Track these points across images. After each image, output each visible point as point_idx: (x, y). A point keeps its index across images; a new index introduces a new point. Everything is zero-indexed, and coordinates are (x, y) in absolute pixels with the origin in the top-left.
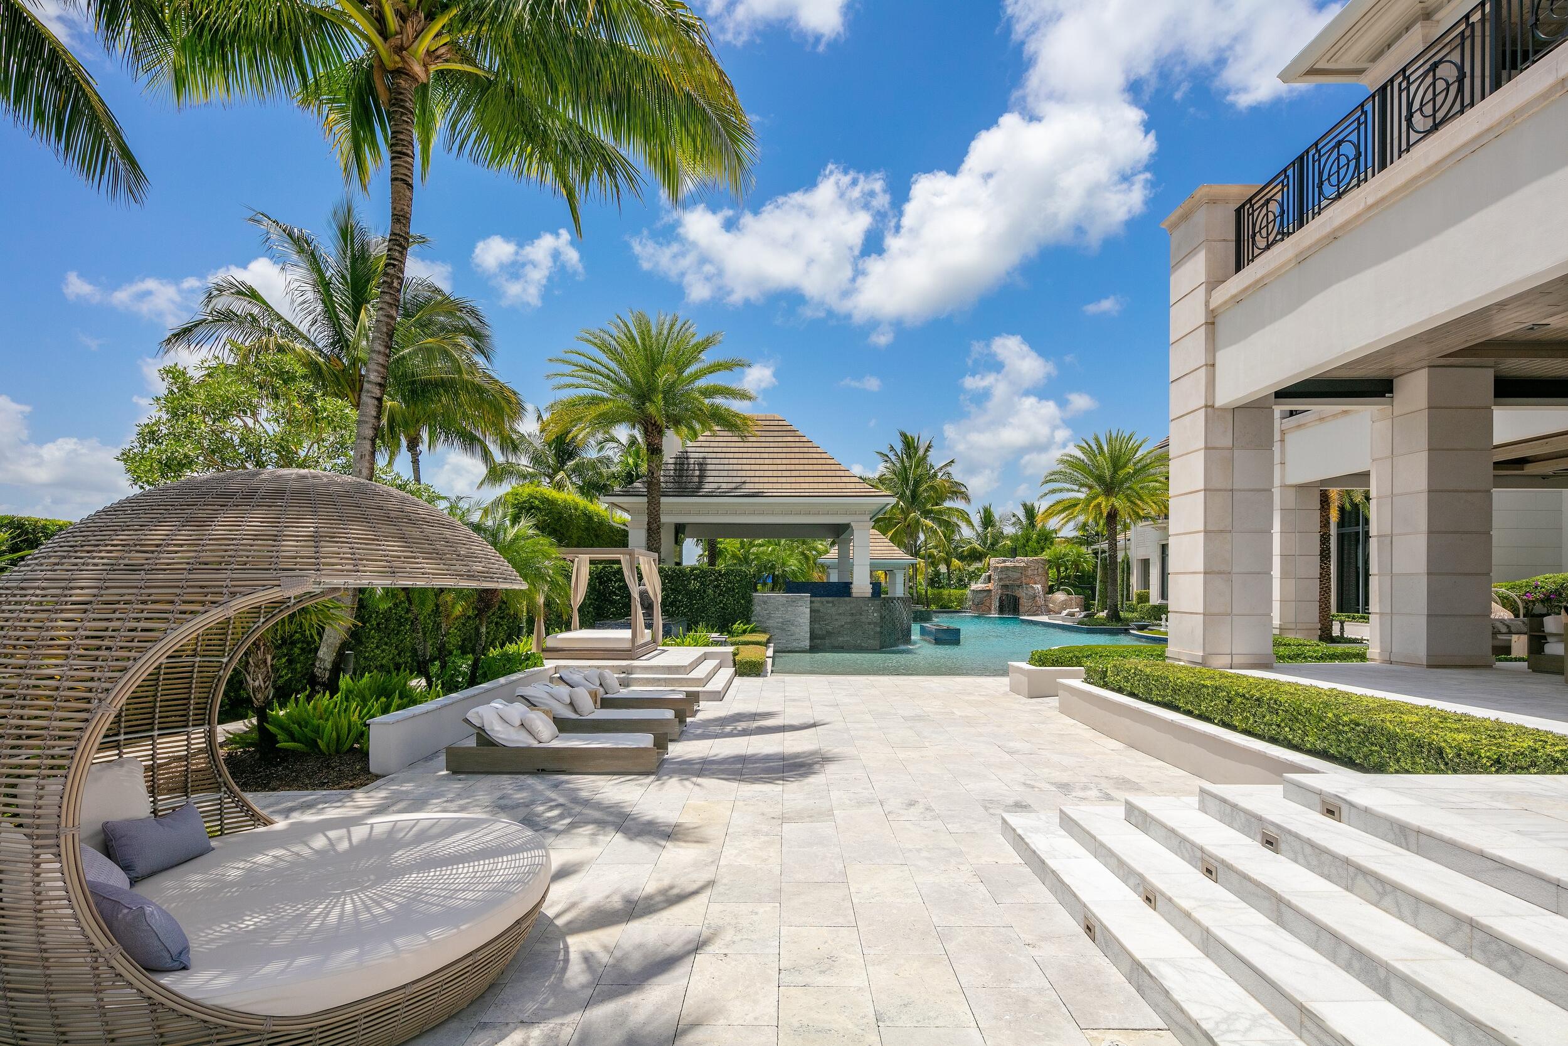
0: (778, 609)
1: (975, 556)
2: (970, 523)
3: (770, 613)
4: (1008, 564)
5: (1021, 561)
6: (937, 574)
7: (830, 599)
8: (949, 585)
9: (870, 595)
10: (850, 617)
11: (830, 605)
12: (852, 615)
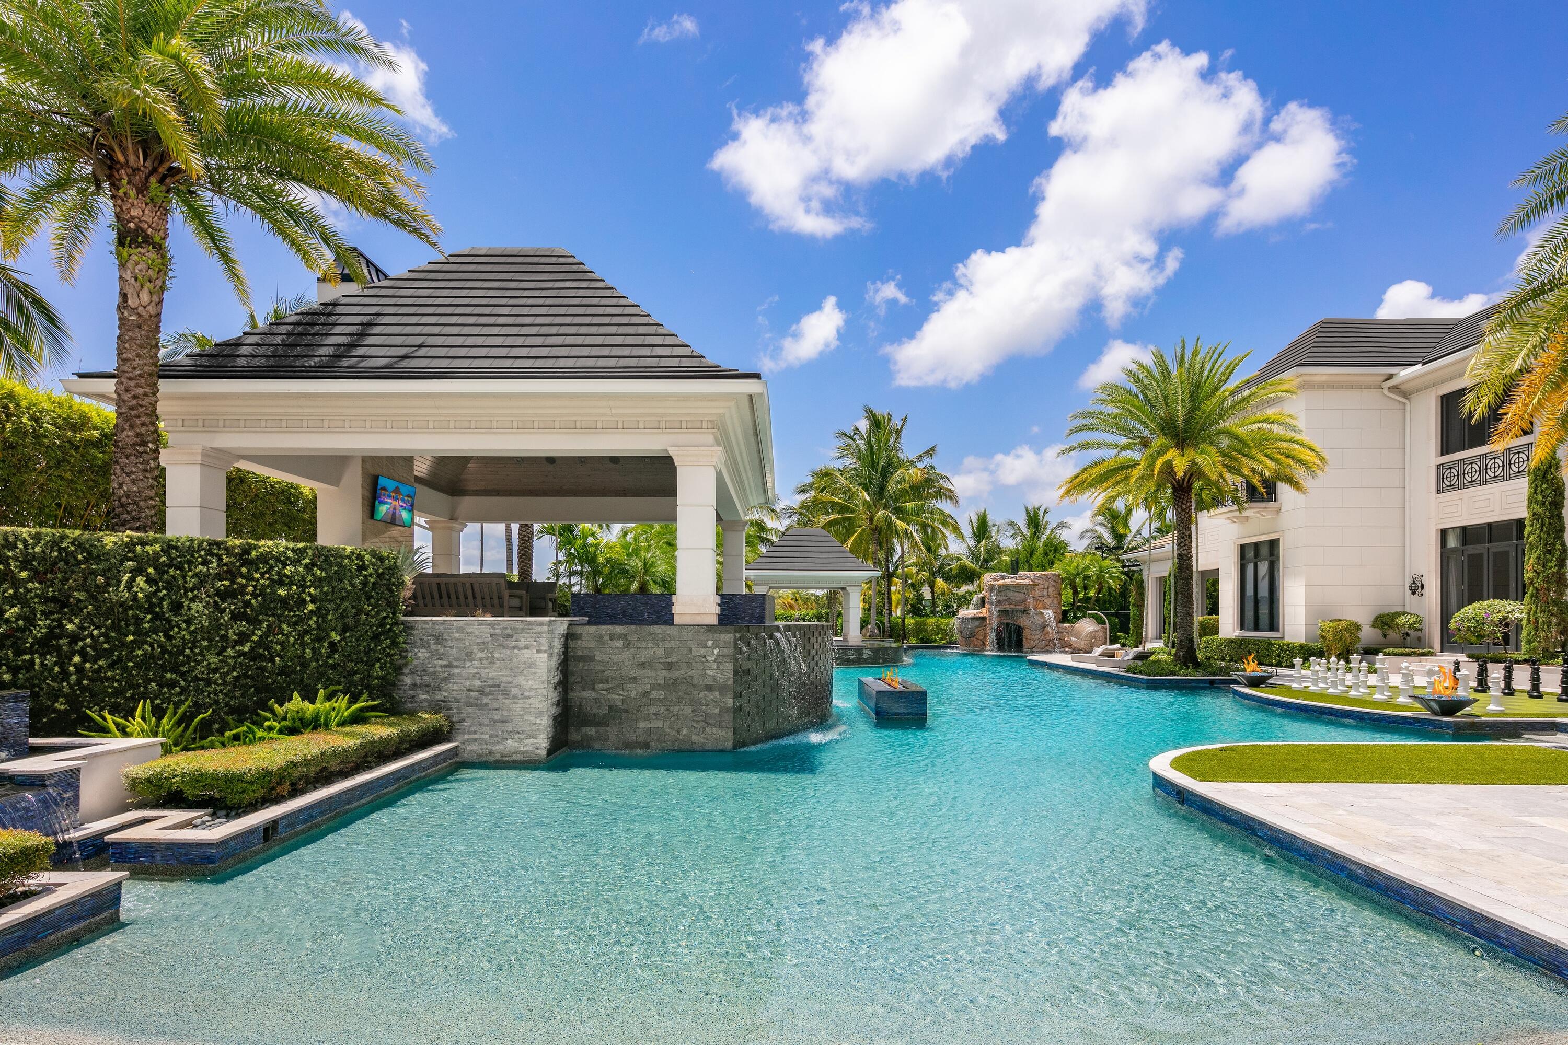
0: (469, 655)
1: (968, 576)
2: (956, 530)
3: (450, 666)
4: (1008, 581)
5: (1025, 577)
6: (920, 598)
7: (619, 629)
8: (933, 613)
9: (714, 621)
10: (664, 673)
11: (619, 643)
12: (670, 666)
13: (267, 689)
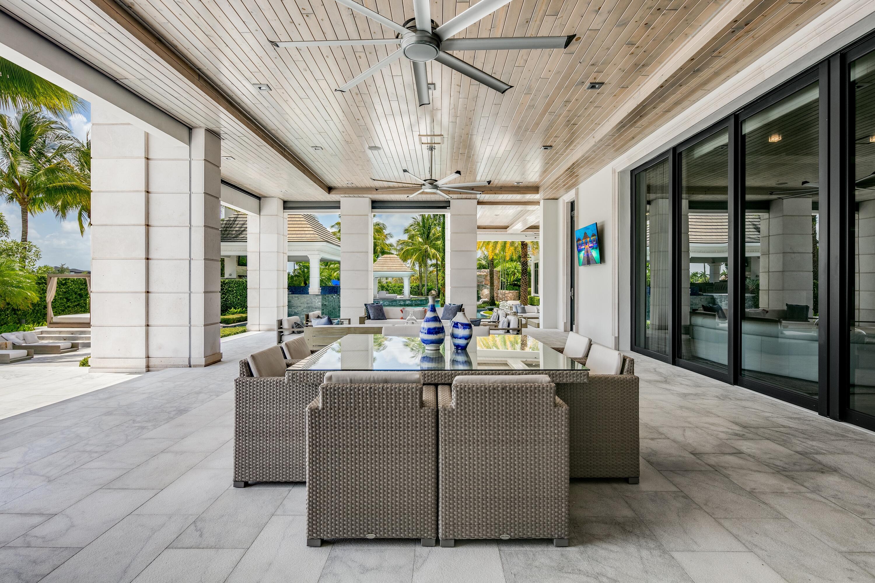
7: (296, 295)
9: (319, 293)
10: (306, 305)
11: (297, 298)
12: (308, 303)
13: (227, 307)
